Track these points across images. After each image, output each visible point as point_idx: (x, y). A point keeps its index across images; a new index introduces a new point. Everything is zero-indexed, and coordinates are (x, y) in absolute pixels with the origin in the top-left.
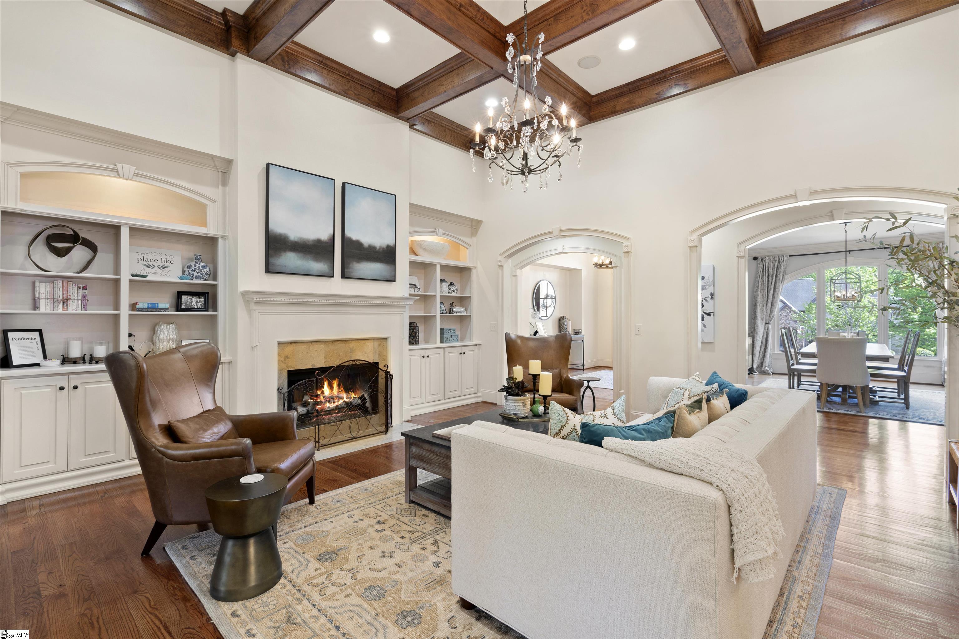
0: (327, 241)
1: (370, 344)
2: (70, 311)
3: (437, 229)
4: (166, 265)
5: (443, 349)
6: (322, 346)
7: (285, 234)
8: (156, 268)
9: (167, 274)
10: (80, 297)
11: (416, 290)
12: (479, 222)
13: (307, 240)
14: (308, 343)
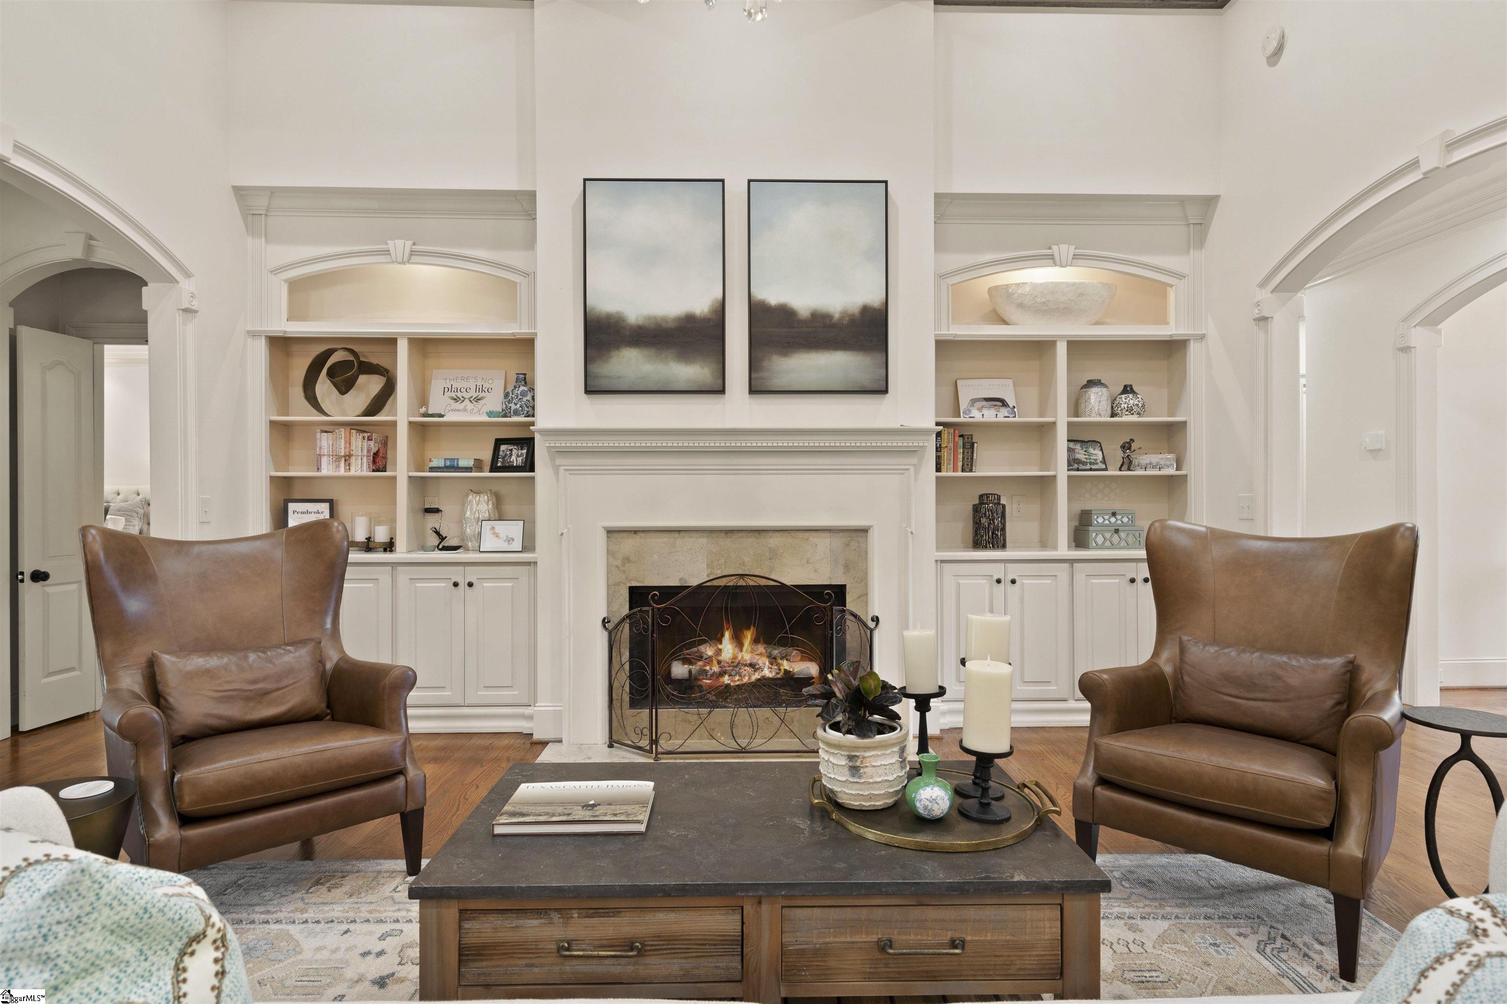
0: (709, 316)
1: (823, 543)
2: (353, 473)
3: (1055, 248)
4: (481, 395)
5: (1067, 565)
6: (703, 541)
7: (618, 313)
8: (467, 402)
9: (479, 411)
10: (365, 453)
11: (1004, 412)
12: (1210, 202)
13: (664, 319)
14: (672, 534)
